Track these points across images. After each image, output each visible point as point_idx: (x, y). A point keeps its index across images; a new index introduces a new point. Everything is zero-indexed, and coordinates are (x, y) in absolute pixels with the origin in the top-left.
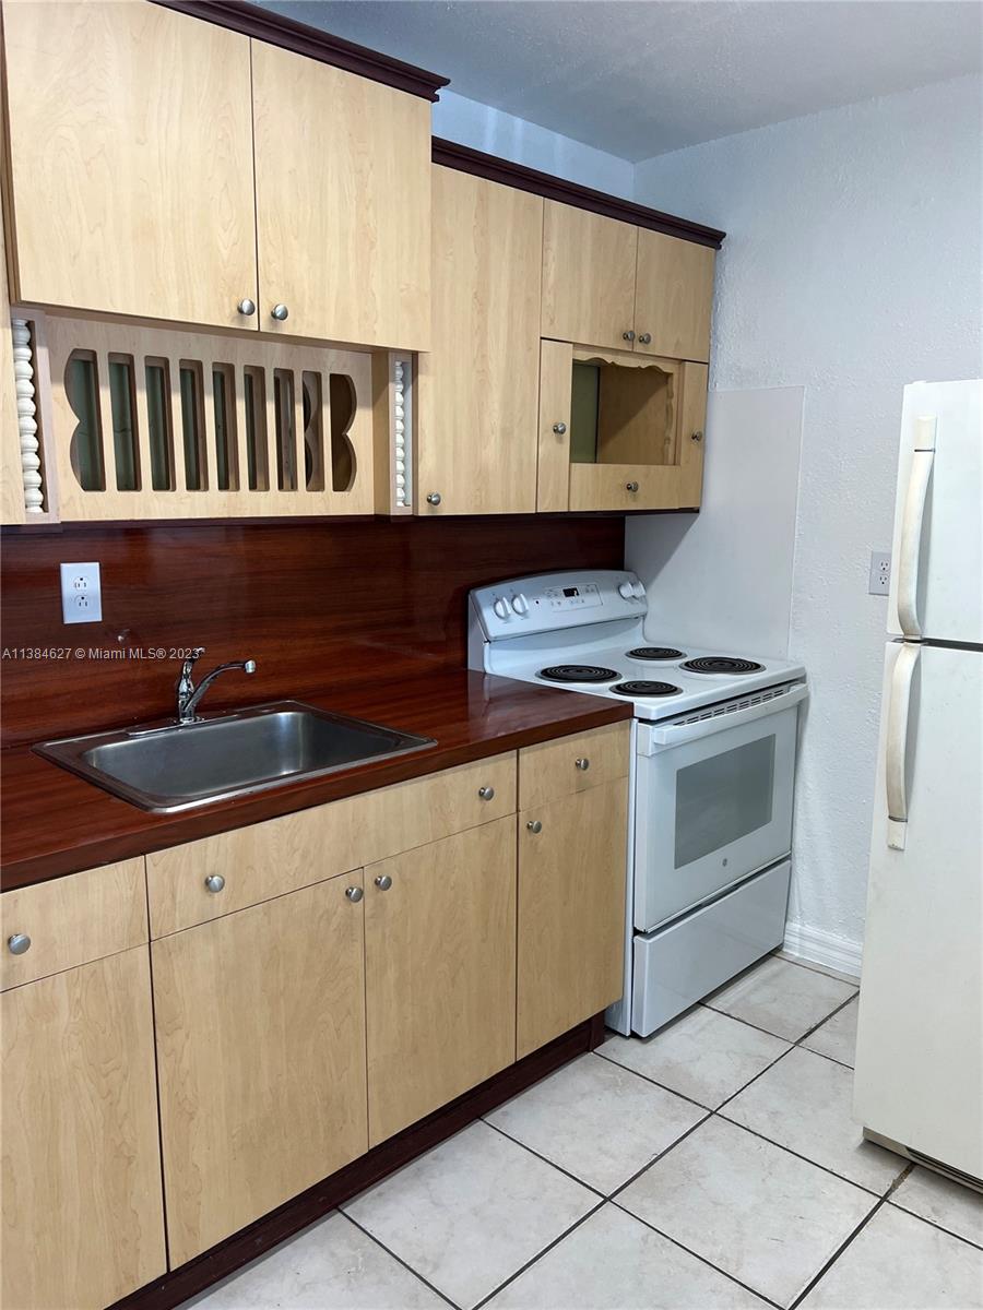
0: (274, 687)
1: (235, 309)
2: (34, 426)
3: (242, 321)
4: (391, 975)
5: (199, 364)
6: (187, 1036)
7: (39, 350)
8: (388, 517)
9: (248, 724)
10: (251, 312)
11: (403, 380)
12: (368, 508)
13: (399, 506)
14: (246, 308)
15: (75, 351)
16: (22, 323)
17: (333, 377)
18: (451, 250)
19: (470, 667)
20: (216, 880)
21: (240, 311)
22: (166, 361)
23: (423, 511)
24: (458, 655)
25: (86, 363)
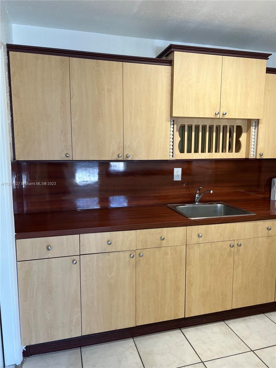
0: (218, 198)
1: (215, 114)
2: (172, 140)
3: (216, 116)
4: (240, 268)
5: (206, 126)
6: (192, 267)
7: (175, 125)
8: (249, 159)
9: (211, 206)
10: (218, 114)
11: (255, 126)
12: (243, 156)
13: (252, 156)
14: (217, 113)
15: (181, 125)
16: (172, 120)
17: (237, 126)
18: (270, 93)
19: (271, 199)
20: (200, 235)
21: (216, 114)
22: (199, 125)
23: (258, 157)
24: (268, 195)
25: (183, 127)
